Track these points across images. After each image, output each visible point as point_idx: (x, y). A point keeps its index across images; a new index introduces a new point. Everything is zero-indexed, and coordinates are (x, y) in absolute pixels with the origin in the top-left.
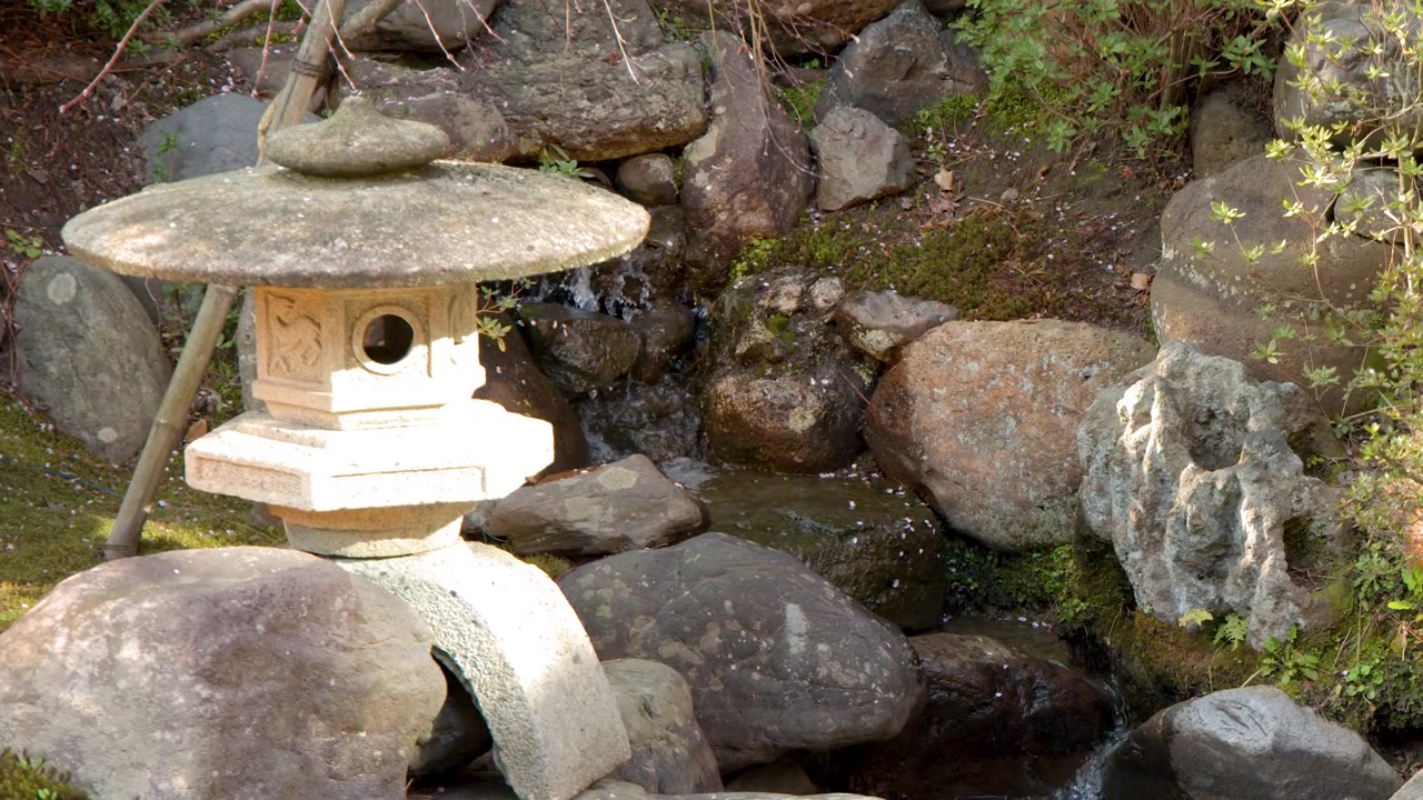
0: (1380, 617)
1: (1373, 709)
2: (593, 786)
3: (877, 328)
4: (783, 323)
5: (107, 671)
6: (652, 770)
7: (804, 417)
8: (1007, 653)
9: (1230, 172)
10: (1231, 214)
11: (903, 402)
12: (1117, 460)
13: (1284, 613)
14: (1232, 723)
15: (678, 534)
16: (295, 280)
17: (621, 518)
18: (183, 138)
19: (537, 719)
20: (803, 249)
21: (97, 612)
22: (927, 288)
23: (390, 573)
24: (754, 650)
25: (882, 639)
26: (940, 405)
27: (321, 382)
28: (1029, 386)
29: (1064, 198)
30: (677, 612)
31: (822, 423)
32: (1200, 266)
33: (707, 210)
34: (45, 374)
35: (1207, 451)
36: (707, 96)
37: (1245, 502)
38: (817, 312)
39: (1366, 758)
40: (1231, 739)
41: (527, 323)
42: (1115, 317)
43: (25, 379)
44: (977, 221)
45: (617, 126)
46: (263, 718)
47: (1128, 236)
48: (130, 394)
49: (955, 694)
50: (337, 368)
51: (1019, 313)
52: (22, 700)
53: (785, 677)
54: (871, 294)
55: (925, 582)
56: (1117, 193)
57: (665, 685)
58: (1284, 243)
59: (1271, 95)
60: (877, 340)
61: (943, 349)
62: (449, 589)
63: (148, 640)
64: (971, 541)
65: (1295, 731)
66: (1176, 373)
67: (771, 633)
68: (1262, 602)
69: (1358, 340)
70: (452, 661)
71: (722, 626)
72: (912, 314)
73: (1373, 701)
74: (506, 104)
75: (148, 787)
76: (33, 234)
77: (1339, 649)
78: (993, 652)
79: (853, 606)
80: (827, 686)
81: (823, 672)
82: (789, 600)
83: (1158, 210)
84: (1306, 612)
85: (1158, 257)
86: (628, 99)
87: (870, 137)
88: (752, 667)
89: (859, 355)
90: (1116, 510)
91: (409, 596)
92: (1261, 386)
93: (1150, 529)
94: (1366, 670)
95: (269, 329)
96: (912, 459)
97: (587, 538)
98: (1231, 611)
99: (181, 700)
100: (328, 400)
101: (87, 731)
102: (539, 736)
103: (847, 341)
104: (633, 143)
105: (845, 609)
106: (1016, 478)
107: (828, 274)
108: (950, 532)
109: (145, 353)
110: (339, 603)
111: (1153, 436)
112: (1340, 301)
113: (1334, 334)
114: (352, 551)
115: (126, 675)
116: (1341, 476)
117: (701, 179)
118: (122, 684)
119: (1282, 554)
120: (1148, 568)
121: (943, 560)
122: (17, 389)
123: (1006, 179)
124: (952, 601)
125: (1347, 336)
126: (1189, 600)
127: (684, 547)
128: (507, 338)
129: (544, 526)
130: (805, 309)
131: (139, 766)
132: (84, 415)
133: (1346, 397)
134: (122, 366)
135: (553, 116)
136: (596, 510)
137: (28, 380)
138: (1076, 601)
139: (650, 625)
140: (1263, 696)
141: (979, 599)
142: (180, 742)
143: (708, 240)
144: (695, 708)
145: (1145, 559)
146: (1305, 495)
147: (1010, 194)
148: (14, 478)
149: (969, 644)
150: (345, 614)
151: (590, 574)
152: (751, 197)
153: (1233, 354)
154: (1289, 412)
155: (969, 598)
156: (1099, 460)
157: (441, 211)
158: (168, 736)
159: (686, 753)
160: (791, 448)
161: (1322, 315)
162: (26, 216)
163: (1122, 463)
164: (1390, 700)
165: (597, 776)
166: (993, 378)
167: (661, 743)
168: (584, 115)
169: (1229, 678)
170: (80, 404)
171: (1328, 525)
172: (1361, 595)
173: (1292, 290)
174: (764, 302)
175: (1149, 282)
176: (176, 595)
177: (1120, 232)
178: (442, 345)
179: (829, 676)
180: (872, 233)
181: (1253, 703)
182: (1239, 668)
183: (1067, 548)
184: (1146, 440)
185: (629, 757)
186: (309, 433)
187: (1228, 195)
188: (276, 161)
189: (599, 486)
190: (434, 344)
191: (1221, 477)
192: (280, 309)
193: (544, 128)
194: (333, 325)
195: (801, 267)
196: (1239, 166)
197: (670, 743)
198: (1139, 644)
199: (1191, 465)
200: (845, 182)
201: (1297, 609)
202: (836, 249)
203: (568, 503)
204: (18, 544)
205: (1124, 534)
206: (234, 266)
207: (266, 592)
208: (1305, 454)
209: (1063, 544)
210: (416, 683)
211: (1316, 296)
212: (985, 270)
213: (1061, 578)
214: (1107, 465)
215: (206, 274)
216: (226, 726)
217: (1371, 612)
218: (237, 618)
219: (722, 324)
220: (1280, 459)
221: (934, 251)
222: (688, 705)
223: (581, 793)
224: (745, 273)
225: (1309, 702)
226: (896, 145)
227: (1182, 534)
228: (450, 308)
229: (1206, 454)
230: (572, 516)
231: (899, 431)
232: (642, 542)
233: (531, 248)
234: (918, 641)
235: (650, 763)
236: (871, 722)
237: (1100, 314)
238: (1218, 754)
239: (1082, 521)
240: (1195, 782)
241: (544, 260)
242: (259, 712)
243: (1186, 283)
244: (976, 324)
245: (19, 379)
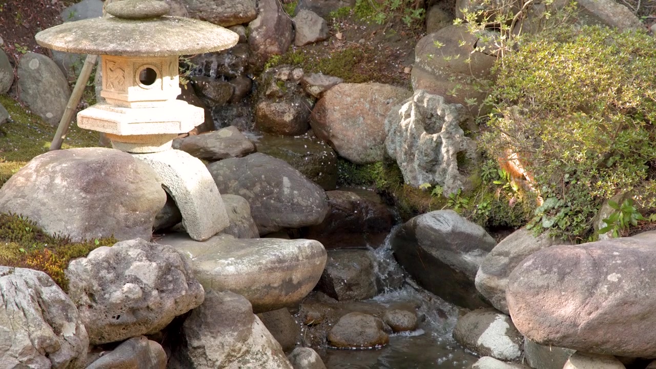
0: (490, 187)
1: (487, 218)
2: (216, 234)
3: (315, 86)
4: (282, 84)
5: (50, 187)
6: (236, 232)
7: (289, 116)
8: (359, 198)
9: (440, 31)
10: (440, 45)
11: (324, 111)
12: (398, 131)
13: (456, 184)
14: (438, 222)
15: (246, 153)
16: (116, 53)
17: (226, 147)
18: (76, 14)
19: (197, 210)
20: (290, 58)
21: (47, 168)
22: (332, 72)
23: (147, 158)
24: (271, 192)
25: (316, 190)
26: (337, 112)
27: (124, 91)
28: (368, 106)
29: (381, 42)
30: (246, 179)
31: (296, 119)
32: (429, 64)
33: (256, 45)
34: (28, 94)
35: (430, 128)
36: (257, 5)
37: (443, 145)
38: (295, 80)
39: (485, 235)
40: (437, 227)
41: (194, 82)
42: (398, 82)
43: (21, 95)
44: (351, 49)
45: (226, 15)
46: (103, 205)
47: (403, 55)
48: (57, 101)
49: (341, 211)
50: (130, 86)
51: (365, 81)
52: (20, 197)
53: (283, 202)
54: (313, 74)
55: (330, 174)
56: (399, 40)
57: (241, 203)
58: (459, 55)
59: (455, 6)
60: (315, 90)
61: (338, 93)
62: (167, 164)
63: (64, 177)
64: (347, 160)
65: (459, 225)
66: (420, 100)
67: (278, 187)
68: (449, 180)
69: (484, 90)
70: (169, 189)
71: (261, 184)
72: (326, 81)
73: (487, 216)
74: (188, 6)
75: (63, 228)
76: (24, 45)
77: (476, 197)
78: (354, 197)
79: (306, 179)
80: (297, 205)
81: (295, 200)
82: (284, 175)
83: (414, 46)
84: (464, 184)
85: (414, 62)
86: (230, 5)
87: (313, 20)
88: (271, 198)
89: (309, 95)
90: (398, 148)
91: (154, 166)
92: (450, 105)
93: (410, 155)
94: (485, 205)
95: (106, 72)
96: (326, 132)
97: (215, 153)
98: (438, 184)
99: (75, 198)
100: (127, 97)
101: (43, 208)
102: (198, 216)
103: (304, 90)
104: (231, 21)
105: (304, 180)
106: (363, 138)
107: (299, 67)
108: (339, 157)
109: (63, 88)
110: (130, 167)
111: (411, 122)
112: (478, 77)
113: (476, 88)
114: (135, 150)
115: (56, 189)
116: (477, 137)
117: (255, 34)
118: (55, 192)
119: (456, 164)
120: (409, 168)
121: (337, 167)
122: (18, 99)
123: (361, 36)
124: (340, 181)
125: (480, 89)
126: (423, 180)
127: (248, 157)
128: (187, 85)
129: (199, 149)
130: (290, 79)
131: (60, 220)
132: (41, 108)
133: (479, 110)
134: (55, 92)
135: (204, 11)
136: (218, 144)
137: (22, 95)
138: (383, 181)
139: (236, 183)
140: (449, 213)
141: (349, 181)
142: (75, 212)
143: (257, 55)
144: (251, 212)
145: (408, 165)
146: (465, 143)
147: (362, 41)
148: (16, 128)
149: (346, 194)
150: (132, 171)
151: (216, 165)
152: (272, 40)
153: (440, 94)
154: (459, 114)
155: (345, 180)
156: (392, 131)
157: (167, 31)
158: (71, 210)
159: (248, 226)
160: (284, 127)
161: (472, 81)
162: (22, 39)
163: (400, 131)
164: (493, 215)
165: (218, 231)
166: (355, 103)
167: (240, 223)
168: (215, 11)
169: (436, 207)
170: (40, 104)
171: (472, 154)
172: (484, 179)
173: (461, 72)
174: (276, 77)
175: (411, 71)
176: (74, 162)
177: (401, 53)
178: (167, 79)
179: (297, 202)
180: (314, 54)
181: (445, 216)
182: (440, 203)
183: (380, 163)
184: (409, 124)
185: (229, 225)
186: (120, 109)
187: (440, 39)
188: (110, 13)
189: (219, 136)
190: (164, 78)
191: (435, 136)
192: (110, 65)
193: (201, 15)
194: (129, 70)
195: (289, 65)
196: (443, 30)
197: (243, 223)
198: (405, 195)
199: (425, 132)
200: (304, 36)
201: (461, 183)
202: (301, 59)
203: (208, 141)
204: (18, 149)
205: (401, 158)
206: (95, 48)
207: (105, 162)
208: (465, 129)
209: (378, 162)
210: (156, 195)
211: (470, 74)
212: (353, 66)
213: (378, 174)
214: (395, 132)
215: (85, 50)
216: (91, 207)
217: (487, 185)
218: (95, 170)
219: (261, 84)
220: (456, 130)
221: (335, 60)
222: (249, 210)
223: (212, 236)
224: (270, 67)
225: (464, 216)
226: (323, 23)
227: (421, 157)
228: (169, 66)
229: (430, 129)
230: (209, 145)
231: (322, 122)
232: (233, 155)
233: (198, 44)
234: (328, 193)
235: (236, 229)
236: (312, 218)
237: (393, 81)
238: (433, 233)
239: (386, 152)
240: (424, 243)
241: (202, 49)
242: (102, 203)
243: (424, 70)
244: (350, 84)
245: (19, 95)
